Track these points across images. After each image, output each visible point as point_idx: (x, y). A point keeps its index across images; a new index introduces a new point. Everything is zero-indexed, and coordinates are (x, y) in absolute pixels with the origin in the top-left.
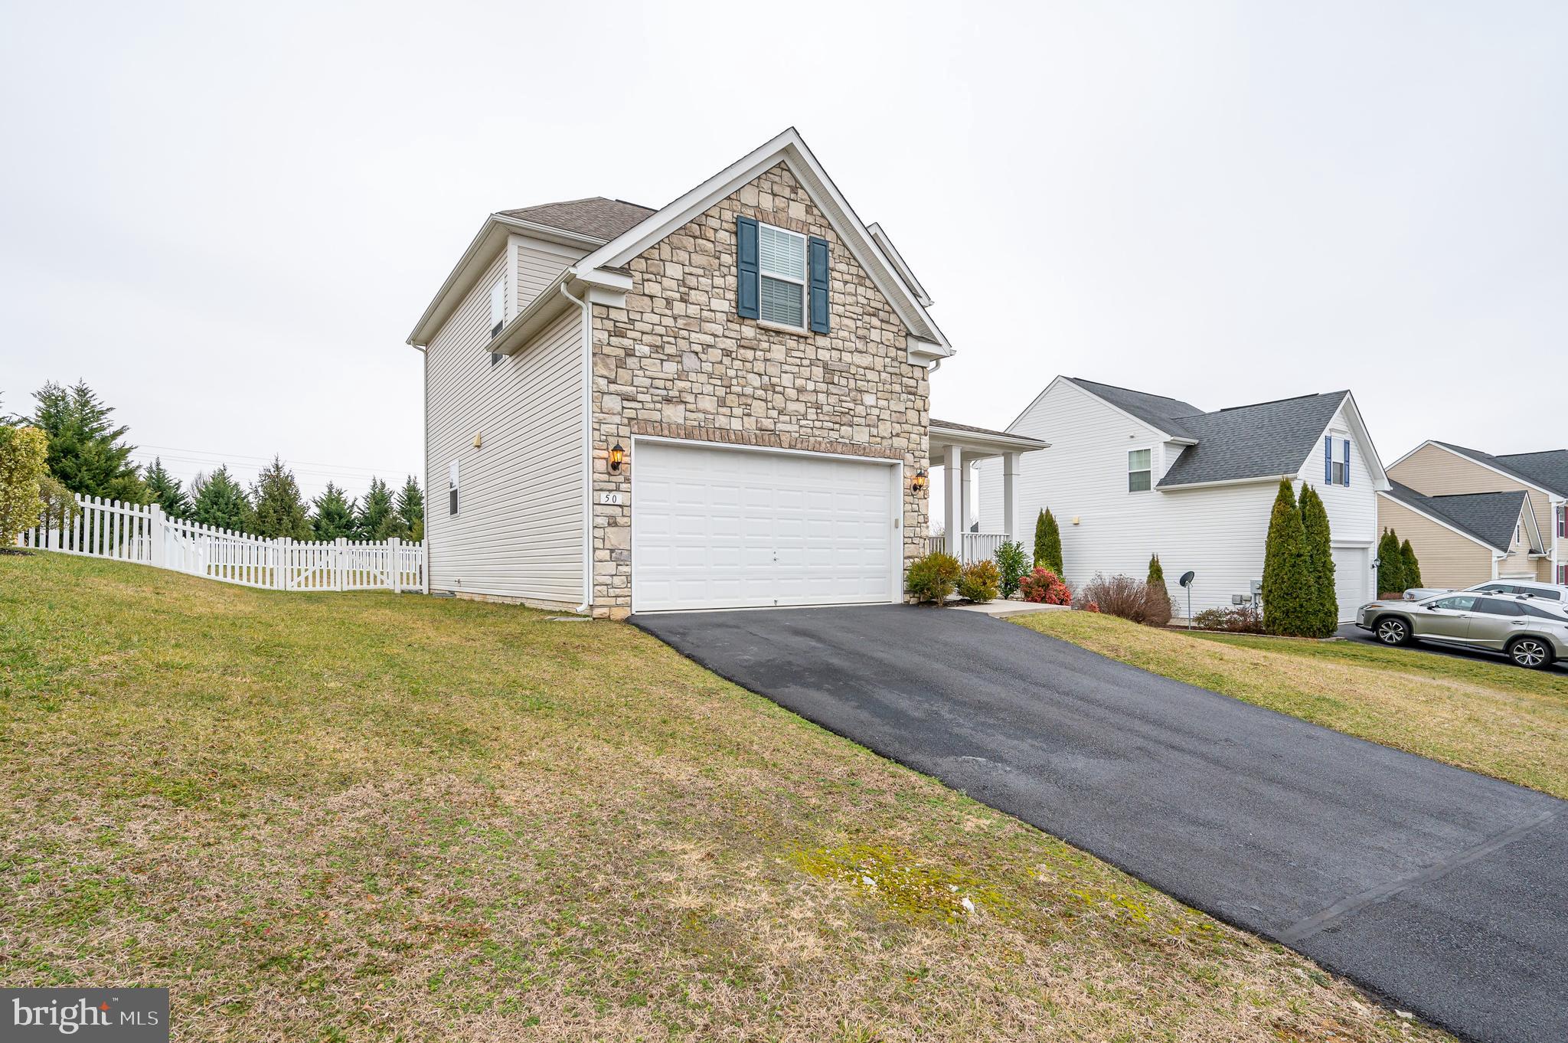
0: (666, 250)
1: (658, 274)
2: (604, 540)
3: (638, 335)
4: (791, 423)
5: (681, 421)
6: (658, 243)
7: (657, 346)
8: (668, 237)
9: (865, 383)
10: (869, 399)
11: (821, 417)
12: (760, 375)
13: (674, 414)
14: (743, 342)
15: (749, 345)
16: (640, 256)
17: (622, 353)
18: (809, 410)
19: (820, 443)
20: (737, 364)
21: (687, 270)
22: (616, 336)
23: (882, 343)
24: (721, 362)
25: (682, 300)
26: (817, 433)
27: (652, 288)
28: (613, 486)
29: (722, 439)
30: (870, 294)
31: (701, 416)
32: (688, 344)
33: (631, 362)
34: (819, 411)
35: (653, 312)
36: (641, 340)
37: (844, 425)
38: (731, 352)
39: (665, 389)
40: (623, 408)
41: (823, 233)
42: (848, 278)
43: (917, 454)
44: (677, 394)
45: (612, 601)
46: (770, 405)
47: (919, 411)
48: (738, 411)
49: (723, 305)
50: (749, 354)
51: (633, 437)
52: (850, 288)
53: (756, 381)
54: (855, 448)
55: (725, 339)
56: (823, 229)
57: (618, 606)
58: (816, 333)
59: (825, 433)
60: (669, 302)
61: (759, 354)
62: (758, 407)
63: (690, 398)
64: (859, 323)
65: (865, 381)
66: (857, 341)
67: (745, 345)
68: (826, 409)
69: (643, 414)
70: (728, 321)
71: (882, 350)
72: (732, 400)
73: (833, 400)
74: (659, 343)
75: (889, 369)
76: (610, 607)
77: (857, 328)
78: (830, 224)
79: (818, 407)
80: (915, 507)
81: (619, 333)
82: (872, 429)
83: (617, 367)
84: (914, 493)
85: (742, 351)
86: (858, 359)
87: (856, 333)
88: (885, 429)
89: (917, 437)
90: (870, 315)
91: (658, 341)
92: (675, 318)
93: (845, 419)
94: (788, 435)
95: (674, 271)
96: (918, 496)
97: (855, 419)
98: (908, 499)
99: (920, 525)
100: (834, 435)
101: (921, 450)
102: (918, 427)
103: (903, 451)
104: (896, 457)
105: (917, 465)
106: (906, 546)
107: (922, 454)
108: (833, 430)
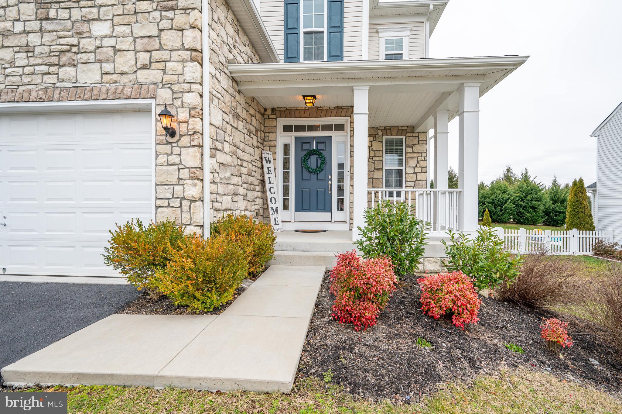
10: (100, 29)
11: (32, 61)
18: (17, 56)
34: (30, 54)
37: (63, 66)
43: (175, 88)
59: (38, 79)
68: (38, 50)
73: (47, 38)
79: (29, 49)
80: (174, 159)
82: (104, 65)
84: (170, 140)
88: (125, 62)
89: (179, 67)
93: (64, 59)
96: (180, 144)
97: (80, 56)
98: (162, 148)
99: (181, 182)
100: (52, 79)
101: (184, 82)
102: (180, 52)
103: (152, 87)
104: (142, 96)
105: (178, 103)
106: (159, 210)
107: (186, 86)
108: (49, 74)
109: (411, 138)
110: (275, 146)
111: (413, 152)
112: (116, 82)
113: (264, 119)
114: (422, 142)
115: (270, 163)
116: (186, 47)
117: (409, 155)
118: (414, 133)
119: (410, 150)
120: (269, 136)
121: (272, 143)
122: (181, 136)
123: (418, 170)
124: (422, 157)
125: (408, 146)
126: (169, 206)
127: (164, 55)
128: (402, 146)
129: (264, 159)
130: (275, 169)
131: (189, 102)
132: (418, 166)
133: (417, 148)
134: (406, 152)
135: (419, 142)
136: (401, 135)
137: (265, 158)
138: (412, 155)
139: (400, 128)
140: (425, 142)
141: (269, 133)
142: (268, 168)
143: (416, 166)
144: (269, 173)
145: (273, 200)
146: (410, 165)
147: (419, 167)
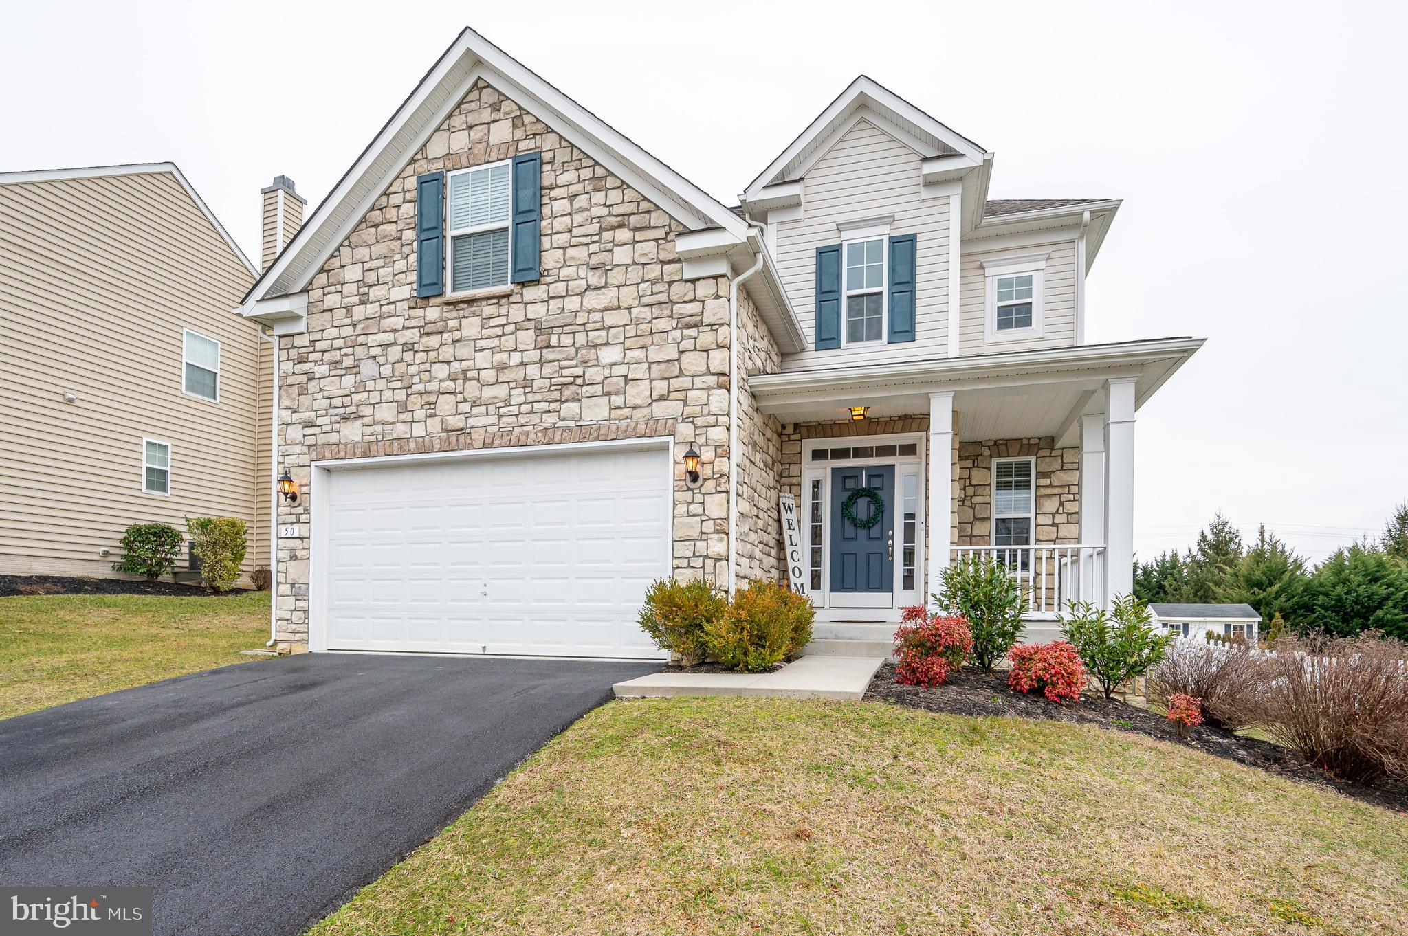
0: (345, 251)
1: (339, 283)
2: (286, 573)
3: (317, 356)
4: (487, 415)
5: (358, 438)
6: (338, 249)
7: (336, 362)
8: (348, 238)
9: (604, 333)
10: (609, 355)
11: (530, 397)
12: (448, 362)
13: (353, 432)
14: (428, 329)
15: (434, 329)
16: (321, 271)
17: (304, 379)
18: (513, 392)
19: (527, 434)
20: (421, 356)
21: (366, 266)
22: (299, 363)
23: (635, 263)
24: (402, 360)
25: (362, 303)
26: (523, 420)
27: (332, 300)
28: (293, 518)
29: (402, 451)
30: (615, 196)
31: (378, 428)
32: (366, 349)
33: (313, 386)
34: (528, 390)
35: (333, 326)
36: (322, 360)
37: (565, 402)
38: (413, 344)
39: (343, 406)
40: (304, 436)
41: (538, 144)
42: (574, 189)
43: (698, 421)
44: (353, 409)
45: (291, 637)
46: (460, 397)
47: (707, 351)
48: (420, 414)
49: (406, 292)
50: (434, 341)
51: (313, 464)
52: (581, 201)
53: (441, 371)
54: (584, 430)
55: (404, 332)
56: (538, 137)
57: (297, 642)
58: (523, 284)
59: (536, 419)
60: (348, 308)
61: (445, 335)
62: (446, 404)
63: (367, 411)
64: (594, 247)
65: (604, 328)
66: (590, 273)
67: (429, 331)
68: (537, 385)
69: (322, 439)
70: (410, 308)
71: (635, 274)
72: (414, 402)
73: (548, 370)
74: (338, 358)
75: (645, 300)
76: (291, 642)
77: (590, 255)
78: (548, 127)
79: (526, 384)
80: (696, 509)
81: (302, 360)
82: (613, 398)
83: (299, 395)
84: (692, 486)
85: (425, 339)
86: (592, 300)
87: (588, 265)
88: (638, 394)
89: (703, 396)
90: (613, 228)
91: (336, 355)
92: (354, 325)
93: (567, 393)
94: (482, 431)
95: (353, 273)
96: (703, 490)
97: (585, 389)
98: (681, 496)
99: (704, 537)
100: (551, 418)
101: (709, 414)
102: (705, 378)
103: (670, 422)
104: (658, 433)
105: (701, 440)
106: (677, 571)
107: (712, 419)
108: (549, 411)
109: (1048, 459)
110: (799, 485)
111: (1051, 486)
112: (627, 418)
113: (782, 441)
114: (1070, 466)
115: (791, 511)
116: (713, 371)
117: (1043, 491)
118: (1052, 449)
119: (1047, 482)
120: (789, 469)
121: (794, 481)
122: (705, 480)
123: (1060, 519)
124: (1069, 493)
125: (1041, 475)
126: (689, 566)
127: (685, 382)
128: (1029, 475)
129: (782, 506)
130: (799, 521)
131: (715, 438)
132: (1061, 510)
133: (1061, 478)
134: (1037, 487)
135: (1062, 466)
136: (1027, 455)
137: (784, 504)
138: (1049, 491)
139: (1025, 442)
140: (1075, 466)
141: (790, 464)
142: (788, 520)
143: (1057, 512)
144: (789, 528)
145: (797, 571)
146: (1044, 510)
147: (1064, 513)
